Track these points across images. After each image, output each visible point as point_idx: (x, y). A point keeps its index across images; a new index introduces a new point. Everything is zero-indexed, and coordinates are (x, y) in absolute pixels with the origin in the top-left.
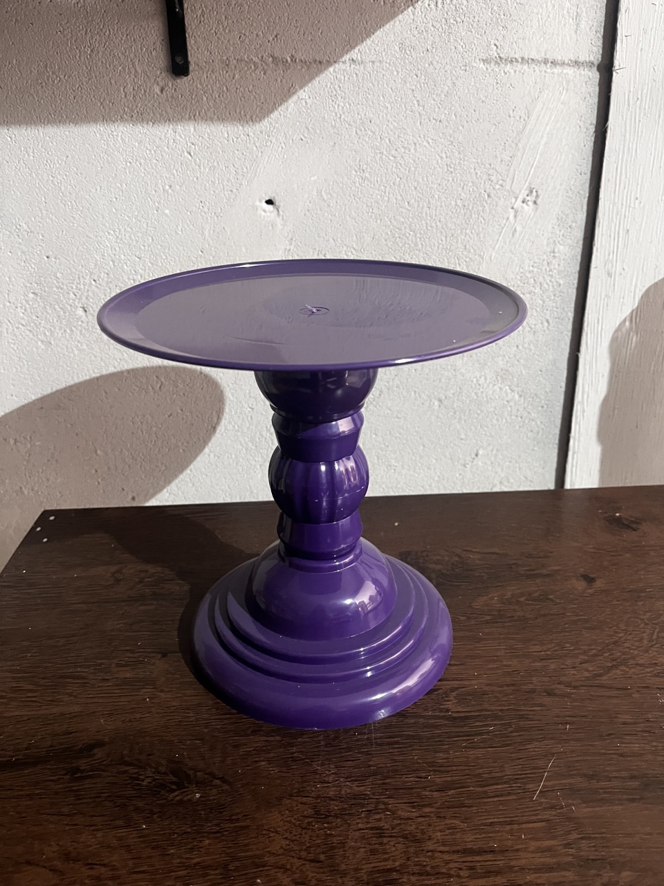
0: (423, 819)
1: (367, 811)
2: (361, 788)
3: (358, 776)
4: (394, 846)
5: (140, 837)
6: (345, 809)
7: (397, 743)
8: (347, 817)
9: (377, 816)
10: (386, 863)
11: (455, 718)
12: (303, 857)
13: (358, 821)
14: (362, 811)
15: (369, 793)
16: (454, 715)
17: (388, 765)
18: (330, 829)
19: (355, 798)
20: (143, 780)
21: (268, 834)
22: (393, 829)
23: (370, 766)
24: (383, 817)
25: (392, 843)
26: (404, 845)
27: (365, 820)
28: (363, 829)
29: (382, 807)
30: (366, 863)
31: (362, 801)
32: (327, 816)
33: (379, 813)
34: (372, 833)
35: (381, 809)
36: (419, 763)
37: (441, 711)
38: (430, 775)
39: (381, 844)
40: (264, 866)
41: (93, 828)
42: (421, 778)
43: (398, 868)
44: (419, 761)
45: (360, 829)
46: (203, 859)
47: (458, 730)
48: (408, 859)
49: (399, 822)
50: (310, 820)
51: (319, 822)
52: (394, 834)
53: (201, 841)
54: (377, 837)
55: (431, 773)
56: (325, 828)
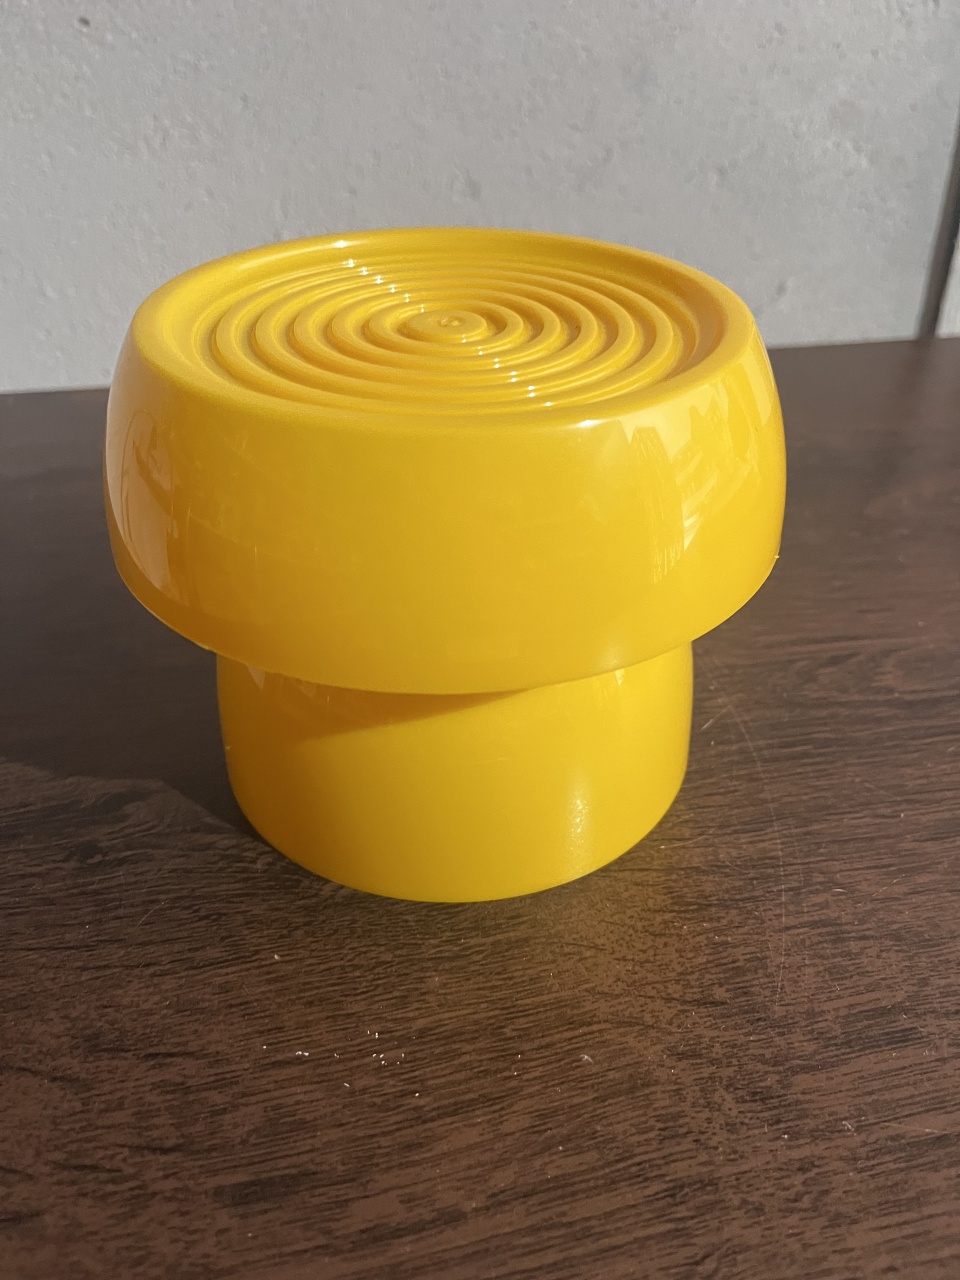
0: (924, 898)
1: (791, 889)
2: (761, 845)
3: (746, 823)
4: (878, 957)
5: (269, 982)
6: (740, 890)
7: (805, 755)
8: (750, 905)
9: (819, 899)
10: (873, 996)
11: (911, 704)
12: (676, 996)
13: (778, 912)
14: (781, 891)
15: (780, 853)
16: (909, 697)
17: (805, 798)
18: (718, 931)
19: (754, 867)
20: (254, 861)
21: (579, 953)
22: (862, 921)
23: (765, 801)
24: (830, 898)
25: (873, 952)
26: (901, 954)
27: (791, 908)
28: (795, 927)
29: (821, 879)
30: (830, 999)
31: (770, 871)
32: (701, 907)
33: (817, 892)
34: (820, 934)
35: (820, 883)
36: (869, 790)
37: (878, 691)
38: (902, 811)
39: (847, 954)
40: (590, 1024)
41: (152, 970)
42: (884, 816)
43: (908, 1004)
44: (867, 785)
45: (788, 928)
46: (436, 1018)
47: (928, 723)
48: (924, 982)
49: (869, 906)
50: (668, 916)
51: (689, 919)
52: (867, 933)
53: (421, 980)
54: (834, 942)
55: (904, 806)
56: (707, 931)
